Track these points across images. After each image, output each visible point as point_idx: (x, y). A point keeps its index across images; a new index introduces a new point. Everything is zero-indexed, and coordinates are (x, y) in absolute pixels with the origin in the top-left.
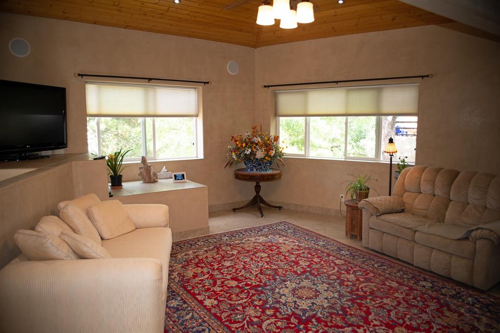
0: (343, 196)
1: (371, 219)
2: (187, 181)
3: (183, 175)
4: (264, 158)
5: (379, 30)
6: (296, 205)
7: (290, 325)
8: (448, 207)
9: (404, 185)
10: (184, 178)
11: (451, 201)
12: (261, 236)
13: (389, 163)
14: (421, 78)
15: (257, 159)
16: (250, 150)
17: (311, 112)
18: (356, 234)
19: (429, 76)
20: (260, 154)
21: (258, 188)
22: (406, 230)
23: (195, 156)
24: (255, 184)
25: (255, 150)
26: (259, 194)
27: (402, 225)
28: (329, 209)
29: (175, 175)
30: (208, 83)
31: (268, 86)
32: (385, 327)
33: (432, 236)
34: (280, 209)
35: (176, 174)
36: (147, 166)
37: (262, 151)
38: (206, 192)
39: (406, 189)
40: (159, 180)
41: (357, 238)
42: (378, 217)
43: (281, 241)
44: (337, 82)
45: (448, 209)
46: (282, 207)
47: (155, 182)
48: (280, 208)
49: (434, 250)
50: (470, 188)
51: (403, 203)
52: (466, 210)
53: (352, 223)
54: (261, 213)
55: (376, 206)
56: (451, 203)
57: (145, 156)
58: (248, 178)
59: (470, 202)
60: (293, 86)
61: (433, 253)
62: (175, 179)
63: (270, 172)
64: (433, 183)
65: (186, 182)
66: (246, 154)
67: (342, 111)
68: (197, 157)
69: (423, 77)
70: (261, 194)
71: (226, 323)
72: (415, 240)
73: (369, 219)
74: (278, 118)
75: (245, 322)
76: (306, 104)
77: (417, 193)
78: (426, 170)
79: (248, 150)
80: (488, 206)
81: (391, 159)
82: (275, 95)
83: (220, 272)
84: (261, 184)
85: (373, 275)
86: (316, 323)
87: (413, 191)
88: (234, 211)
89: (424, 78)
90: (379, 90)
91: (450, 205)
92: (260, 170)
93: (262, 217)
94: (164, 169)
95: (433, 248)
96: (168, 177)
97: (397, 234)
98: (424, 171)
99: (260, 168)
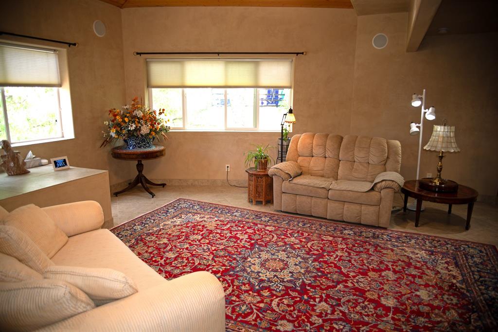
0: (229, 165)
1: (283, 184)
2: (71, 167)
3: (65, 161)
4: (150, 134)
5: (259, 6)
6: (180, 180)
7: (296, 299)
8: (339, 166)
9: (297, 150)
10: (66, 164)
11: (340, 161)
12: (174, 217)
13: (281, 132)
14: (296, 55)
15: (142, 135)
16: (134, 126)
17: (188, 83)
18: (261, 200)
19: (304, 53)
20: (145, 130)
21: (140, 167)
22: (320, 190)
23: (61, 135)
24: (136, 162)
25: (140, 125)
26: (141, 173)
27: (316, 186)
28: (215, 180)
29: (55, 162)
30: (75, 44)
31: (140, 54)
32: (362, 275)
33: (344, 192)
34: (163, 187)
35: (56, 159)
36: (13, 152)
37: (148, 126)
38: (107, 177)
39: (300, 154)
40: (32, 170)
41: (262, 204)
42: (291, 182)
43: (198, 219)
44: (218, 53)
45: (340, 168)
46: (166, 184)
47: (26, 173)
48: (163, 185)
49: (346, 203)
50: (356, 149)
51: (300, 167)
52: (354, 167)
53: (257, 190)
54: (151, 193)
55: (287, 172)
56: (341, 162)
57: (5, 139)
58: (134, 156)
59: (356, 160)
60: (164, 55)
61: (345, 206)
62: (56, 166)
63: (154, 148)
64: (324, 146)
65: (69, 169)
66: (129, 131)
67: (222, 83)
68: (63, 137)
69: (297, 54)
70: (143, 173)
71: (239, 319)
72: (329, 197)
73: (282, 185)
74: (150, 89)
75: (255, 311)
76: (183, 75)
77: (310, 156)
78: (315, 136)
79: (132, 126)
80: (371, 162)
81: (282, 127)
82: (147, 64)
83: (173, 266)
84: (143, 162)
85: (307, 234)
86: (314, 290)
87: (307, 155)
88: (117, 196)
89: (299, 55)
90: (257, 64)
91: (340, 165)
92: (144, 147)
93: (153, 197)
94: (30, 154)
95: (345, 202)
96: (37, 164)
97: (310, 195)
98: (314, 136)
99: (144, 145)
